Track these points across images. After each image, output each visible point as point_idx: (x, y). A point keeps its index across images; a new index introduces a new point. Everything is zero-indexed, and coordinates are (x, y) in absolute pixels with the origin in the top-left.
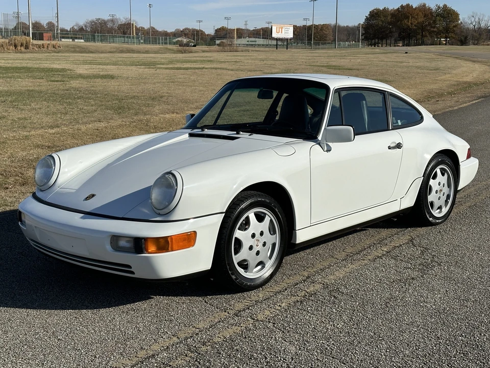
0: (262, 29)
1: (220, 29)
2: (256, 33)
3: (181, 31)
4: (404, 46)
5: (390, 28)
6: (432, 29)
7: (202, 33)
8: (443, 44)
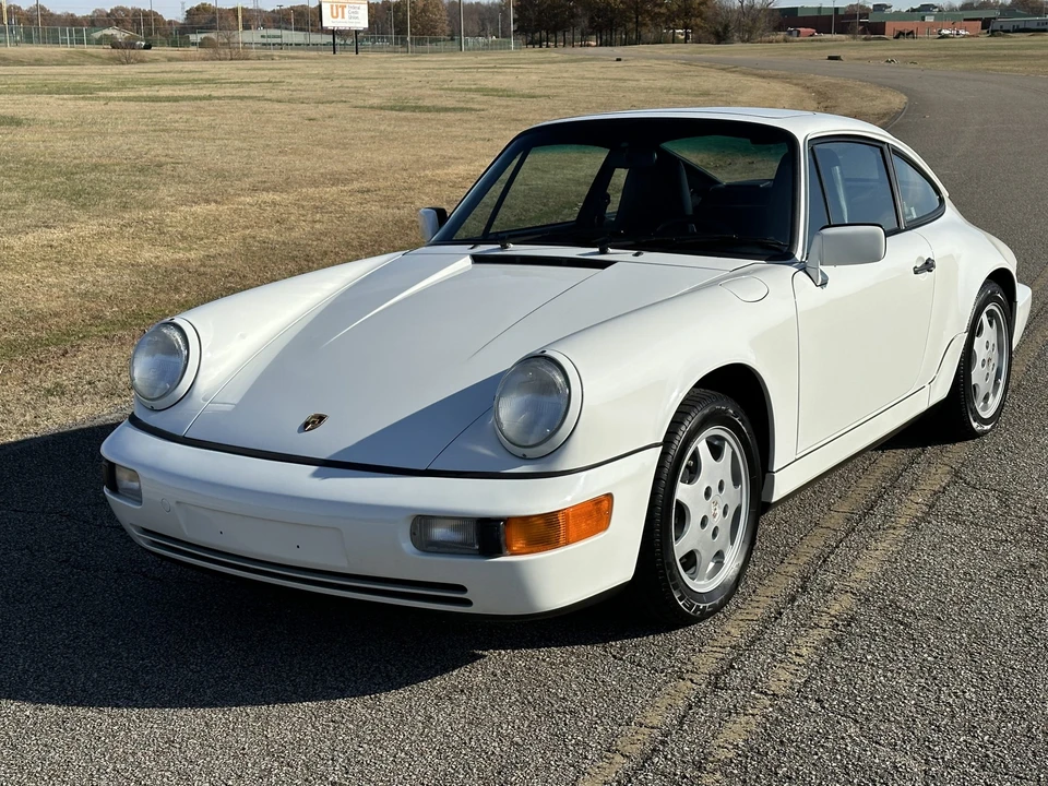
0: (292, 8)
1: (198, 9)
2: (280, 19)
3: (108, 15)
4: (601, 45)
5: (571, 8)
6: (657, 10)
7: (158, 18)
8: (679, 42)
